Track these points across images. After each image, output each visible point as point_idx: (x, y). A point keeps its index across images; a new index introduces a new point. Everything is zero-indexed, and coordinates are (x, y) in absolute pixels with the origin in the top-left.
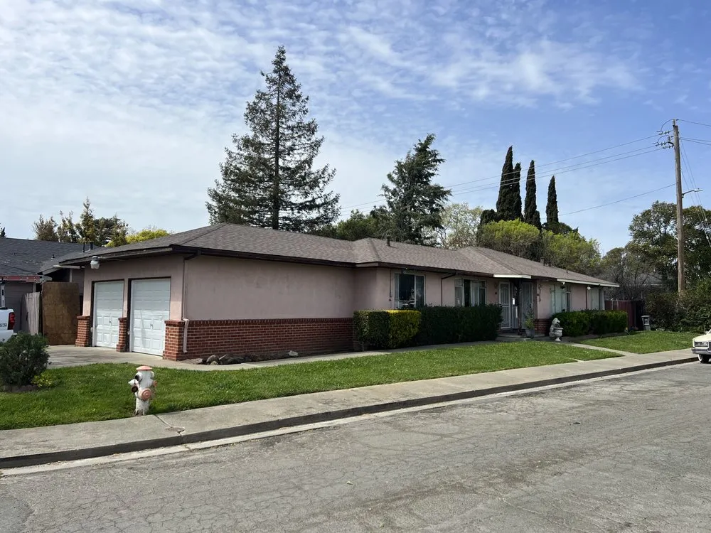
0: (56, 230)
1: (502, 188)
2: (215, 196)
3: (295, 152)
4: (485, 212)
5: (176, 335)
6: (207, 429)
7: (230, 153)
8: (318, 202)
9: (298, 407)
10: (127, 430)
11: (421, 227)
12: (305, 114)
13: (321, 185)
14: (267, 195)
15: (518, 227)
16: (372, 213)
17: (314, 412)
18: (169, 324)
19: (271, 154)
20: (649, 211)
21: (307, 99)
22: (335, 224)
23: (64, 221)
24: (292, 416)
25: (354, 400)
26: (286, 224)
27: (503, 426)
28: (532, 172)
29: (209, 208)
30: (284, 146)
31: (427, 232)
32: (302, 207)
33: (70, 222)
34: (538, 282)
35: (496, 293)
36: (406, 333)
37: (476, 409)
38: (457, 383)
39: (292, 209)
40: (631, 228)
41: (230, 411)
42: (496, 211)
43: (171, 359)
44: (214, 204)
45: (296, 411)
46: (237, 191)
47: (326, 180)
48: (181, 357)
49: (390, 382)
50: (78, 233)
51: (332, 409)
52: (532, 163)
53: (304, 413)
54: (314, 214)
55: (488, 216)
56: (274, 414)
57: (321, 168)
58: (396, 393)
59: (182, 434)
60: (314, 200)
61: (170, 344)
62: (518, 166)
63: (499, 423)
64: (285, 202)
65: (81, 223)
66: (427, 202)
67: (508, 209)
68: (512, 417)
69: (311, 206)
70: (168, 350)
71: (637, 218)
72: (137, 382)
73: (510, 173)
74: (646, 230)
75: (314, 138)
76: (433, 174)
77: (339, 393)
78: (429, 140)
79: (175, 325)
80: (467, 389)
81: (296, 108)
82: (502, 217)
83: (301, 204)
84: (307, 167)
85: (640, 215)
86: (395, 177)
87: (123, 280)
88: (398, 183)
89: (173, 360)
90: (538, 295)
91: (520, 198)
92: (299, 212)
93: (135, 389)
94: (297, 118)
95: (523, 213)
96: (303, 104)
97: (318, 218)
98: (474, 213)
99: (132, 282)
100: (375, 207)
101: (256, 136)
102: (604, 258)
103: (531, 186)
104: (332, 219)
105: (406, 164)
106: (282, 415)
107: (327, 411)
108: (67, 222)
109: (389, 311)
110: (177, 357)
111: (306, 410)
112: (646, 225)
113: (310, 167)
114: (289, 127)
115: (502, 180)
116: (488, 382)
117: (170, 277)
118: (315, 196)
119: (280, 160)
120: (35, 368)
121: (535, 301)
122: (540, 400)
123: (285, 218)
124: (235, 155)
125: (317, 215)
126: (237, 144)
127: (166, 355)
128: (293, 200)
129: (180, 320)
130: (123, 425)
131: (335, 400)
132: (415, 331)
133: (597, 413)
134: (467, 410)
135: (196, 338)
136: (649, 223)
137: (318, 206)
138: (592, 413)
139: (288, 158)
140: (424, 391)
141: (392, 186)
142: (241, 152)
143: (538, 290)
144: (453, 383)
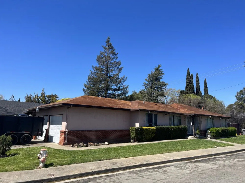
0: (32, 98)
1: (187, 83)
2: (86, 86)
3: (114, 71)
4: (181, 91)
5: (63, 136)
6: (63, 175)
7: (91, 72)
8: (121, 88)
9: (102, 166)
10: (33, 175)
11: (158, 96)
12: (117, 58)
13: (122, 82)
14: (103, 86)
15: (193, 97)
16: (140, 92)
17: (108, 168)
18: (61, 132)
19: (105, 72)
20: (243, 90)
21: (118, 54)
22: (127, 95)
23: (35, 96)
24: (99, 170)
25: (125, 163)
26: (110, 96)
27: (183, 176)
28: (197, 77)
29: (83, 90)
30: (110, 70)
31: (160, 98)
32: (115, 90)
33: (37, 96)
34: (201, 116)
35: (185, 121)
36: (150, 136)
37: (173, 168)
38: (167, 156)
39: (112, 91)
40: (236, 97)
41: (76, 167)
42: (185, 91)
43: (61, 145)
44: (86, 89)
45: (101, 168)
46: (94, 85)
47: (124, 80)
48: (64, 144)
49: (141, 156)
50: (40, 100)
51: (115, 167)
52: (197, 74)
53: (104, 168)
54: (120, 92)
55: (182, 93)
56: (92, 169)
57: (122, 77)
58: (143, 160)
59: (53, 177)
60: (119, 87)
61: (61, 139)
62: (192, 75)
63: (182, 174)
64: (110, 88)
65: (41, 96)
66: (160, 88)
67: (189, 90)
68: (188, 172)
69: (119, 89)
70: (61, 141)
71: (238, 93)
72: (40, 155)
73: (189, 77)
74: (242, 97)
75: (120, 67)
76: (161, 78)
77: (120, 160)
78: (159, 66)
79: (63, 132)
80: (172, 159)
81: (114, 57)
82: (187, 93)
83: (115, 89)
84: (117, 76)
85: (239, 92)
86: (148, 79)
87: (48, 115)
88: (149, 82)
89: (62, 145)
90: (201, 121)
91: (194, 86)
92: (114, 92)
93: (39, 158)
94: (114, 60)
95: (195, 91)
96: (116, 55)
97: (121, 93)
98: (177, 91)
99: (51, 116)
100: (141, 90)
101: (100, 66)
102: (227, 107)
103: (198, 82)
104: (126, 94)
105: (151, 75)
106: (95, 169)
107: (113, 168)
108: (36, 96)
109: (143, 127)
110: (63, 144)
111: (105, 167)
112: (242, 95)
113: (118, 76)
114: (111, 63)
115: (187, 80)
116: (180, 156)
117: (62, 115)
118: (120, 86)
119: (108, 74)
120: (7, 149)
121: (200, 123)
122: (201, 164)
123: (110, 94)
124: (93, 72)
125: (121, 92)
126: (93, 69)
127: (60, 143)
128: (113, 87)
129: (65, 131)
130: (32, 172)
131: (118, 163)
132: (153, 135)
133: (224, 171)
134: (170, 168)
135: (71, 137)
136: (243, 94)
137: (121, 89)
138: (221, 171)
139: (111, 73)
140: (154, 159)
141: (147, 83)
142: (95, 72)
143: (201, 120)
144: (166, 156)
